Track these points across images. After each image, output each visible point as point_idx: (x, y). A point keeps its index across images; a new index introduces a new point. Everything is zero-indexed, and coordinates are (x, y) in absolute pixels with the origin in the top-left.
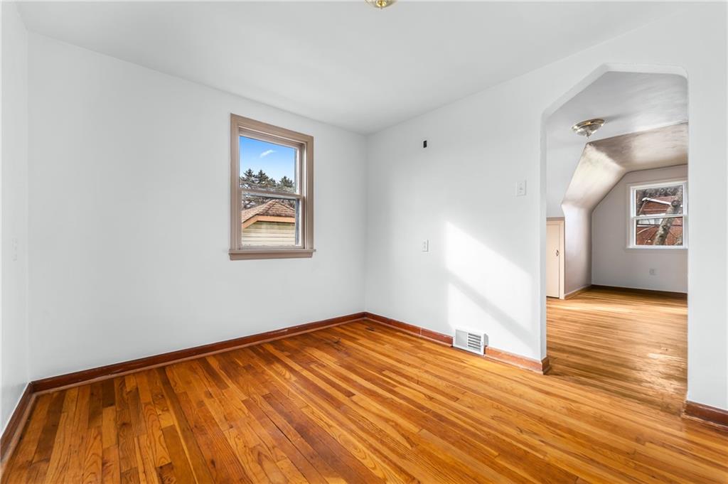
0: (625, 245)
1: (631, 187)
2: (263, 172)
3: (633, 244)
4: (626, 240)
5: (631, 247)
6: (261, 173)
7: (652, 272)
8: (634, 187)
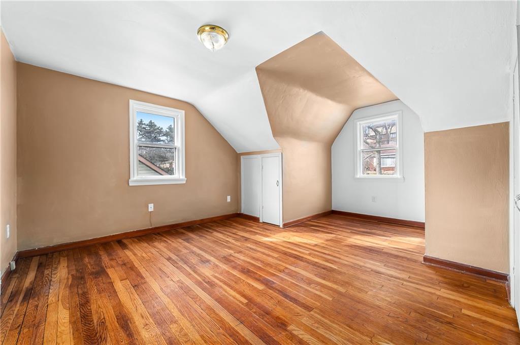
0: (354, 175)
1: (358, 123)
2: (153, 122)
3: (360, 174)
4: (354, 171)
5: (358, 177)
6: (151, 122)
7: (374, 199)
8: (361, 122)
